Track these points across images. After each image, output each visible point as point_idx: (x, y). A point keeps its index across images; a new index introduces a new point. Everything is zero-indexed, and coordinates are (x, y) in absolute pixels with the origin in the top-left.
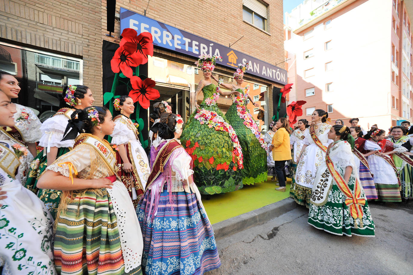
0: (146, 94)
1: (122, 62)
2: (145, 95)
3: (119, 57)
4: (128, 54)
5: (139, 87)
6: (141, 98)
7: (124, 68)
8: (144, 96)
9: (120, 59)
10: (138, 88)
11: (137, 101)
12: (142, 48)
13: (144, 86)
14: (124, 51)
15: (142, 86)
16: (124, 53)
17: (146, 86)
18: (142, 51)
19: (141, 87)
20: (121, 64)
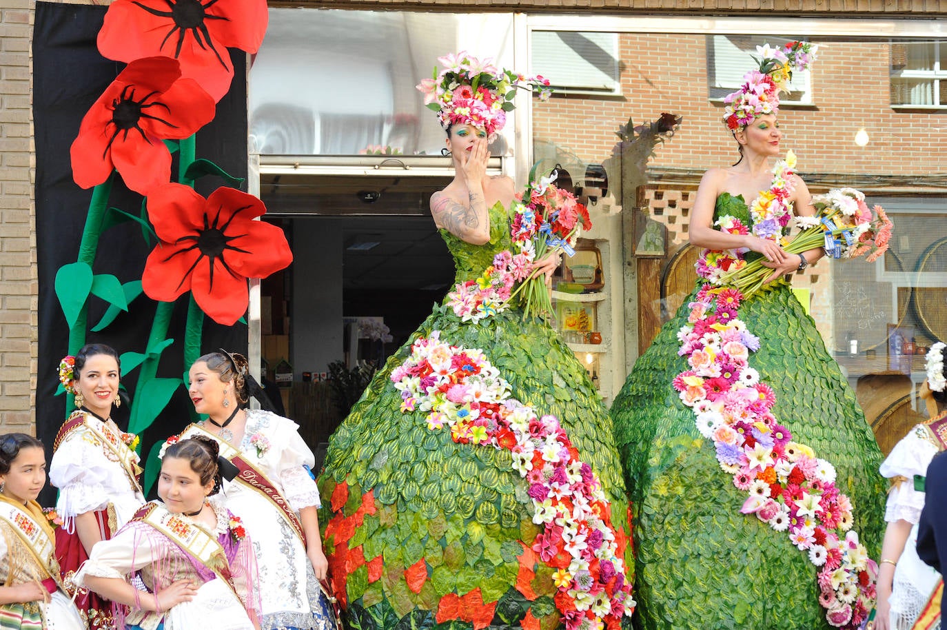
0: (227, 253)
1: (122, 132)
2: (222, 260)
3: (109, 115)
4: (145, 92)
5: (188, 225)
6: (203, 276)
7: (129, 156)
8: (217, 262)
9: (113, 120)
10: (184, 233)
11: (184, 289)
12: (209, 17)
13: (212, 218)
14: (130, 89)
15: (205, 217)
16: (128, 94)
17: (224, 217)
18: (204, 30)
19: (199, 224)
20: (118, 143)
